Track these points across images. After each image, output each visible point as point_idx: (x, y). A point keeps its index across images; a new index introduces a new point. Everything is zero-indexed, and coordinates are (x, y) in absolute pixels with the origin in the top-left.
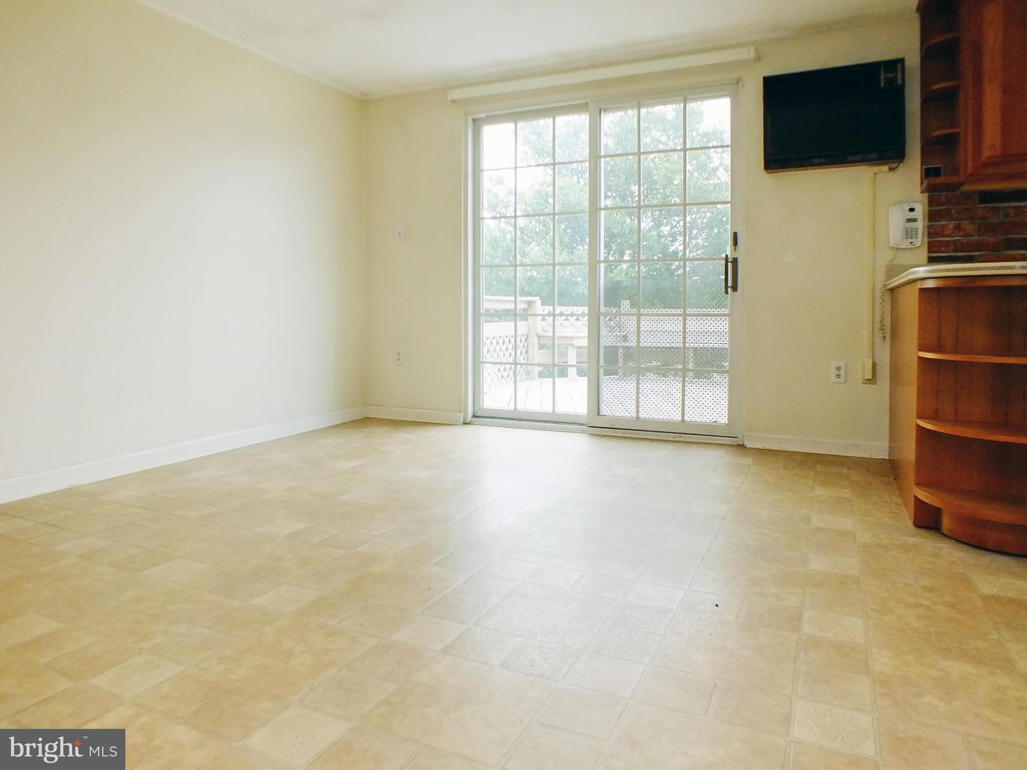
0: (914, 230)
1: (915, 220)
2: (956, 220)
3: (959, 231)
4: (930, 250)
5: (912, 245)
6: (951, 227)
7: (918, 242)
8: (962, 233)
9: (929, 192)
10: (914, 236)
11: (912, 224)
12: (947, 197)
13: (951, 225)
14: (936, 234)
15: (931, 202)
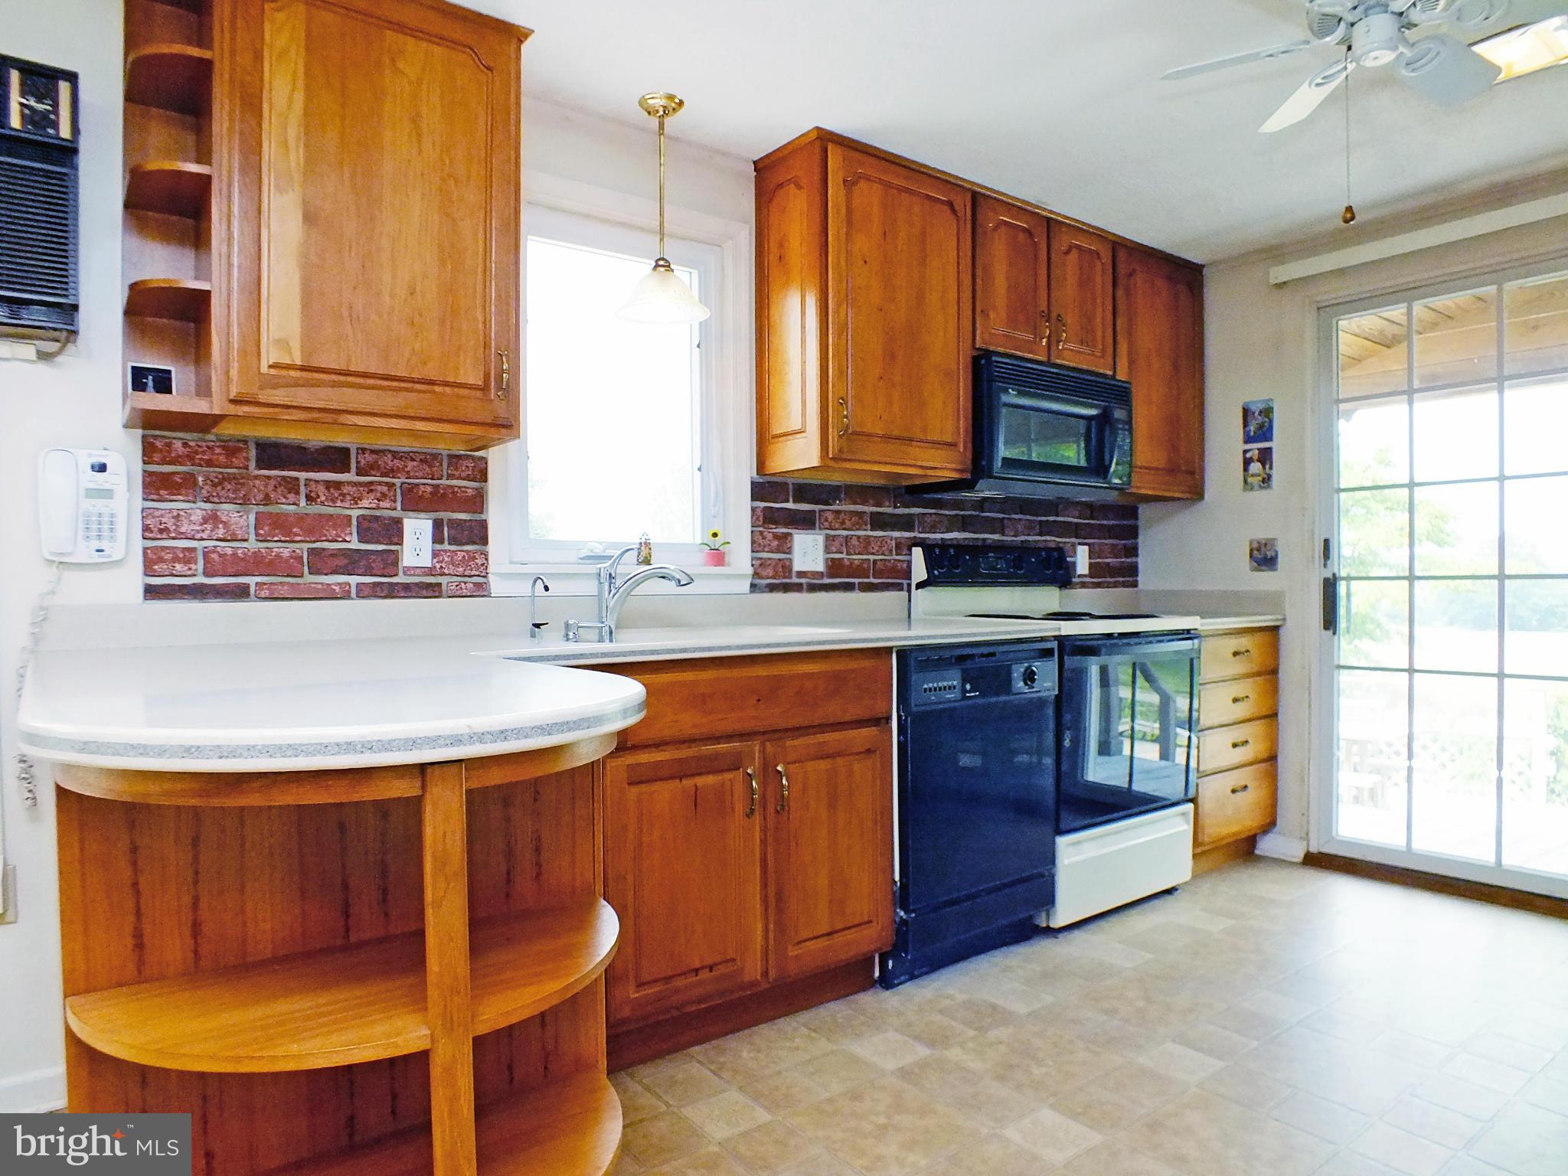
0: (106, 519)
1: (107, 494)
2: (207, 500)
3: (216, 527)
4: (149, 569)
5: (103, 557)
6: (197, 516)
7: (115, 549)
8: (221, 532)
9: (144, 428)
10: (106, 534)
11: (100, 505)
12: (185, 445)
13: (198, 510)
14: (161, 531)
15: (149, 451)
